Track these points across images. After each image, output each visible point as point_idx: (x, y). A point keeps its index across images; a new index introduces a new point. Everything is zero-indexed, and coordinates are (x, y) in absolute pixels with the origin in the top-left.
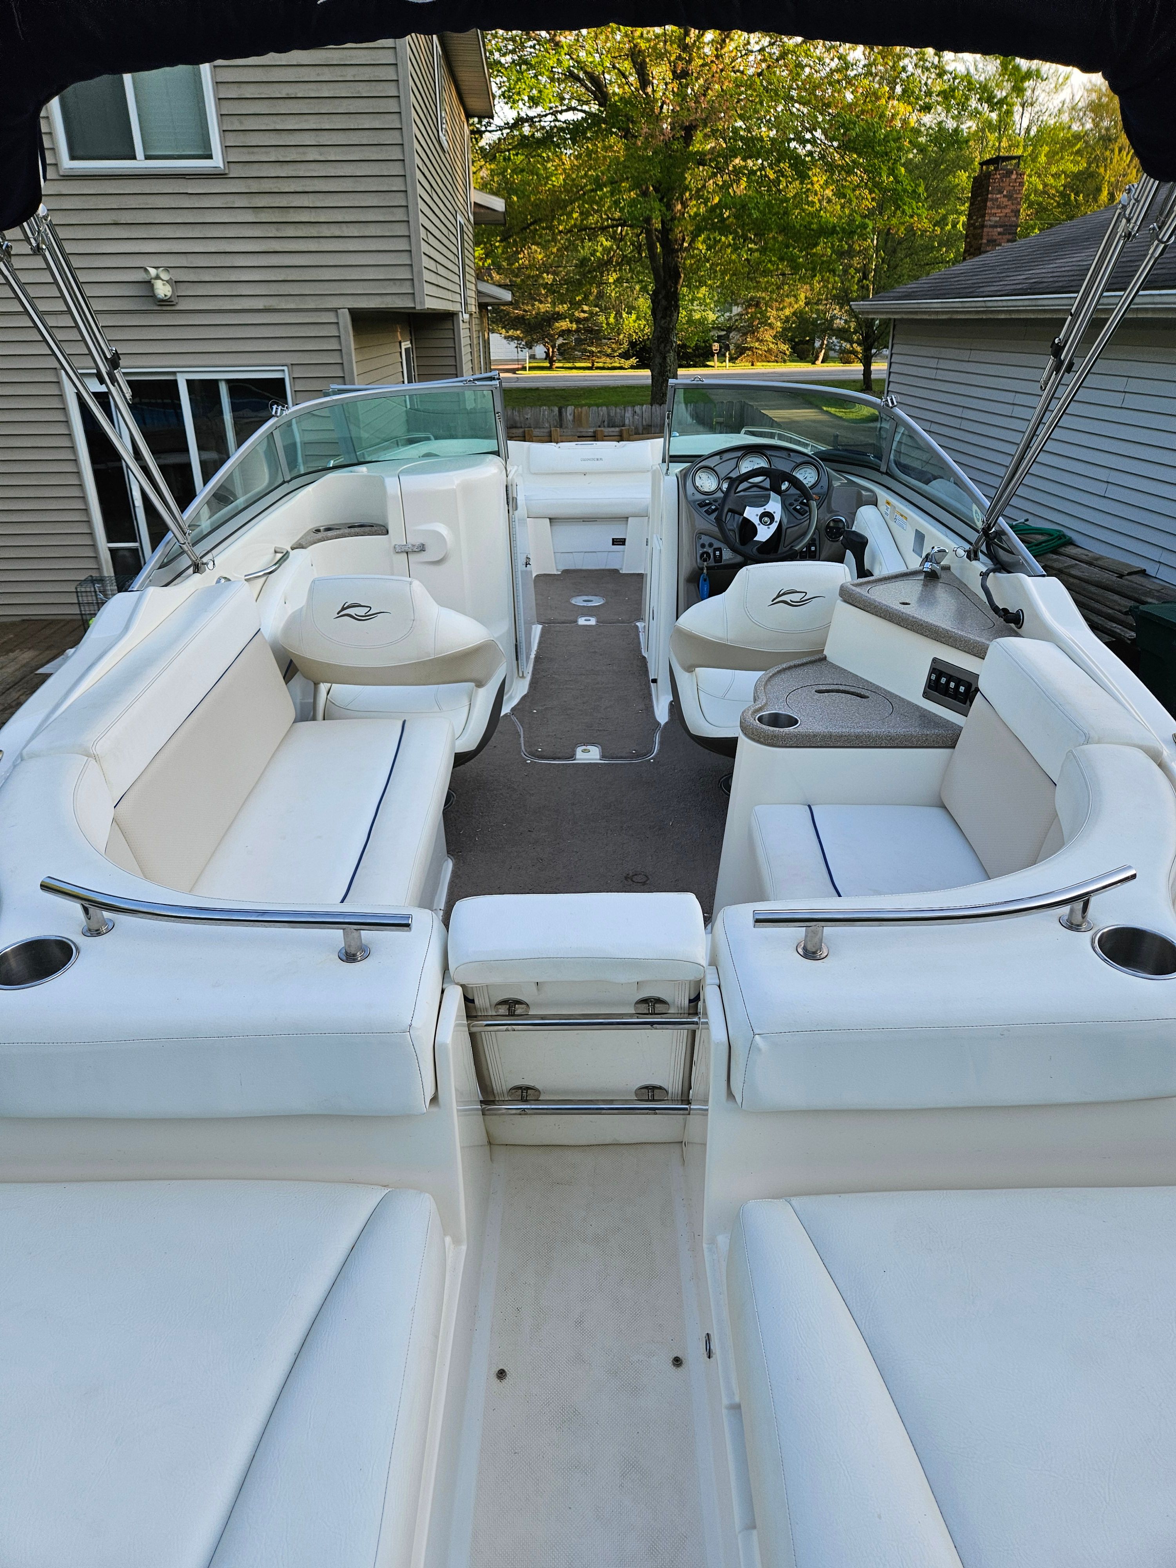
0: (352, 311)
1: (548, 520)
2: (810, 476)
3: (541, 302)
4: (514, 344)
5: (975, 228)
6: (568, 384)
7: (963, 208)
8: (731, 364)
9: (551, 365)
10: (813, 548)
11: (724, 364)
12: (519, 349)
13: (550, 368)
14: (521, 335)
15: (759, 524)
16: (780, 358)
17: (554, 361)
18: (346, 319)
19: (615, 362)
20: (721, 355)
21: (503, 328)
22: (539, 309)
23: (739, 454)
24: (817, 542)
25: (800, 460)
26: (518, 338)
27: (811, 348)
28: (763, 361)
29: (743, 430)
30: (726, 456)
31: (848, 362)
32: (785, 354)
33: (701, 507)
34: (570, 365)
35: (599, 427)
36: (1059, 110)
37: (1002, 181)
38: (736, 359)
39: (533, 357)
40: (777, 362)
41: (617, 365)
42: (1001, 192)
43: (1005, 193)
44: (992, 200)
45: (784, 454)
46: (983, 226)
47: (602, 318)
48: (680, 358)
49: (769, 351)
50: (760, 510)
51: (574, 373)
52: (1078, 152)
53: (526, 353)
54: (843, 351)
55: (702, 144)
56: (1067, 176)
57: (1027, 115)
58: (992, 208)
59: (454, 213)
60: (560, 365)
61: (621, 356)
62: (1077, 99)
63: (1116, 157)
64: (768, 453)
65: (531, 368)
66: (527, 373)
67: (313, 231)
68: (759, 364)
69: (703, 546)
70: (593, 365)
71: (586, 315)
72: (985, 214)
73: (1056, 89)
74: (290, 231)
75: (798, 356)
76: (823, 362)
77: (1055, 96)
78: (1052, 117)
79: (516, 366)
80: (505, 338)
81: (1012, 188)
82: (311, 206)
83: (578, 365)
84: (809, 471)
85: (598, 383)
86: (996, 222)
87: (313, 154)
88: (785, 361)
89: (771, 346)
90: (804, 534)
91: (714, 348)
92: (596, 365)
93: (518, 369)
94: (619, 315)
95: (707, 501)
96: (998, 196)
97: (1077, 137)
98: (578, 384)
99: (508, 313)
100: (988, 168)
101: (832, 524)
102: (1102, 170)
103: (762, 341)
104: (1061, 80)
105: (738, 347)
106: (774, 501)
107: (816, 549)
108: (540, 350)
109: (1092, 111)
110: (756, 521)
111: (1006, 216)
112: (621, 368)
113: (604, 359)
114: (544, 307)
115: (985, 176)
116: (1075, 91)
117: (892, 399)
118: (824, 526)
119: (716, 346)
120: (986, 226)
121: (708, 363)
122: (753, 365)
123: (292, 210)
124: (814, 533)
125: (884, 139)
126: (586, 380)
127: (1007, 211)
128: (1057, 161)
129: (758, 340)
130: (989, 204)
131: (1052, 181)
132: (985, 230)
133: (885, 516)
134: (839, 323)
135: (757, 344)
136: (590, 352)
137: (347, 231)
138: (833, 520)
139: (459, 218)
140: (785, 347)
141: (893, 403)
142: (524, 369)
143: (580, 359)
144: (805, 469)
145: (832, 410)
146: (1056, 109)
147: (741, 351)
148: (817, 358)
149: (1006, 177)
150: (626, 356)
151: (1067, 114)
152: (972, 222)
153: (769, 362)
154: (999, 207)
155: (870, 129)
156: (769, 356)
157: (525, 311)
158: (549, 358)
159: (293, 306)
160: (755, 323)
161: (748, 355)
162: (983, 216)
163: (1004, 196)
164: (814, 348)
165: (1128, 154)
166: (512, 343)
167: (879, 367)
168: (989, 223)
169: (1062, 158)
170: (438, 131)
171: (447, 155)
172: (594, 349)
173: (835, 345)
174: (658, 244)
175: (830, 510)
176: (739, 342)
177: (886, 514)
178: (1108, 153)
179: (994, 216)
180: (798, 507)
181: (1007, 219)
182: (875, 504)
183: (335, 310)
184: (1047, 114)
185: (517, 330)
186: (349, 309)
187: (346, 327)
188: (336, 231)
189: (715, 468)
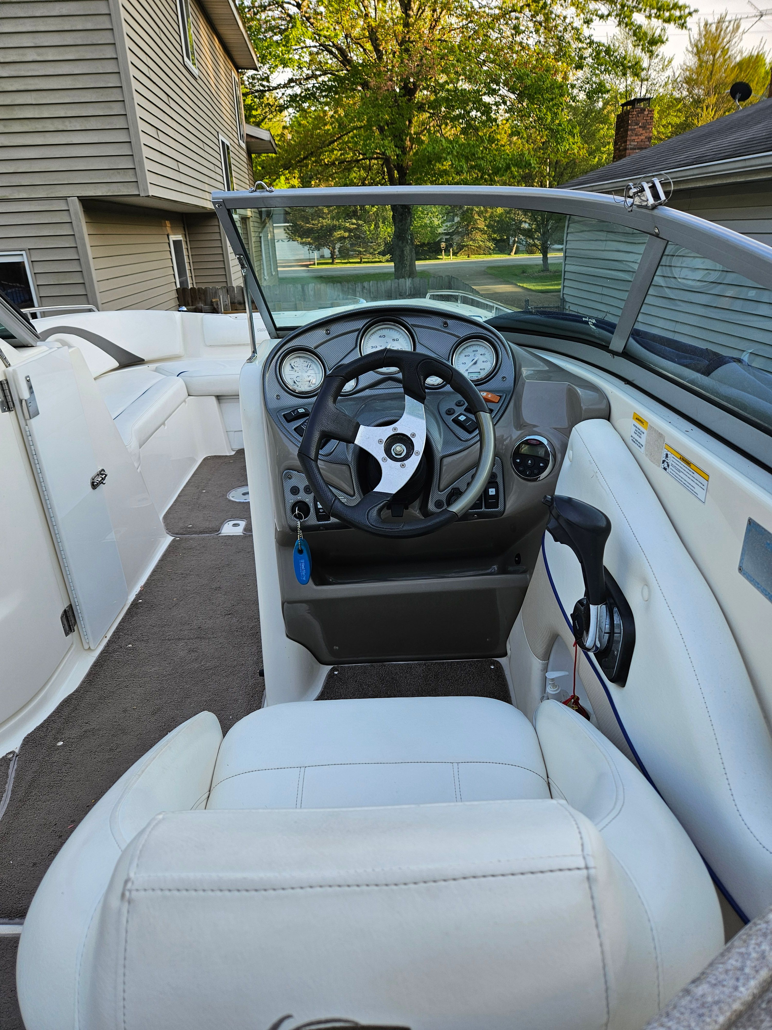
0: (84, 201)
1: (214, 399)
2: (482, 358)
3: (323, 218)
4: (307, 248)
5: (620, 151)
6: (343, 273)
7: (605, 149)
8: (454, 257)
9: (333, 261)
10: (492, 492)
11: (449, 257)
12: (311, 251)
13: (332, 263)
14: (311, 241)
15: (384, 460)
16: (488, 251)
17: (335, 258)
18: (76, 207)
19: (376, 258)
20: (447, 251)
21: (299, 236)
22: (322, 223)
23: (359, 324)
24: (499, 480)
25: (464, 331)
26: (310, 244)
27: (507, 245)
28: (475, 254)
29: (428, 295)
30: (337, 329)
31: (532, 252)
32: (490, 249)
33: (289, 421)
34: (346, 261)
35: (336, 300)
36: (666, 83)
37: (638, 116)
38: (457, 253)
39: (322, 257)
40: (485, 254)
41: (377, 260)
42: (637, 124)
43: (640, 124)
44: (631, 130)
45: (437, 322)
46: (625, 149)
47: (366, 228)
48: (417, 253)
49: (479, 247)
50: (388, 431)
51: (348, 265)
52: (679, 110)
53: (316, 255)
54: (529, 245)
55: (421, 95)
56: (672, 126)
57: (644, 87)
58: (632, 136)
59: (216, 134)
60: (339, 261)
61: (379, 253)
62: (677, 75)
63: (704, 114)
64: (410, 321)
65: (318, 264)
66: (316, 267)
67: (39, 126)
68: (473, 256)
69: (295, 491)
70: (361, 260)
71: (355, 226)
72: (627, 140)
73: (663, 69)
74: (16, 127)
75: (499, 250)
76: (515, 253)
77: (663, 74)
78: (662, 87)
79: (309, 263)
80: (301, 243)
81: (645, 121)
82: (34, 103)
83: (351, 261)
84: (481, 350)
85: (363, 272)
86: (635, 145)
87: (31, 55)
88: (490, 254)
89: (481, 243)
90: (476, 465)
91: (442, 246)
92: (363, 260)
93: (310, 265)
94: (377, 227)
95: (301, 411)
96: (635, 127)
97: (678, 100)
98: (349, 272)
99: (302, 227)
100: (627, 108)
101: (525, 449)
102: (696, 121)
103: (474, 240)
104: (666, 63)
105: (458, 245)
106: (411, 413)
107: (497, 491)
108: (326, 252)
109: (687, 83)
110: (378, 453)
111: (642, 141)
112: (380, 262)
113: (368, 255)
114: (326, 222)
115: (625, 113)
116: (675, 70)
117: (653, 188)
118: (509, 453)
119: (443, 245)
120: (628, 149)
121: (439, 257)
122: (468, 257)
123: (16, 108)
124: (493, 464)
125: (551, 87)
126: (355, 270)
127: (643, 137)
128: (666, 117)
129: (472, 240)
130: (629, 133)
131: (663, 130)
132: (627, 151)
133: (634, 447)
134: (525, 226)
135: (471, 242)
136: (358, 251)
137: (68, 125)
138: (527, 442)
139: (221, 138)
140: (489, 244)
141: (656, 196)
142: (314, 264)
143: (353, 257)
144: (475, 348)
145: (525, 285)
146: (664, 82)
147: (461, 248)
148: (511, 251)
149: (641, 113)
150: (383, 254)
151: (671, 86)
152: (618, 147)
153: (479, 254)
154: (636, 135)
155: (540, 80)
156: (479, 250)
157: (313, 224)
158: (333, 257)
159: (25, 196)
160: (470, 228)
161: (465, 251)
162: (626, 142)
163: (640, 127)
164: (509, 245)
165: (712, 110)
166: (306, 247)
167: (555, 256)
168: (630, 146)
169: (669, 114)
170: (183, 57)
171: (200, 81)
172: (361, 249)
173: (523, 241)
174: (396, 172)
175: (520, 424)
176: (459, 242)
177: (635, 441)
178: (699, 110)
179: (633, 140)
180: (462, 418)
181: (642, 143)
182: (608, 417)
183: (65, 198)
184: (658, 85)
185: (308, 238)
186: (78, 197)
187: (76, 214)
188: (59, 125)
189: (318, 351)
